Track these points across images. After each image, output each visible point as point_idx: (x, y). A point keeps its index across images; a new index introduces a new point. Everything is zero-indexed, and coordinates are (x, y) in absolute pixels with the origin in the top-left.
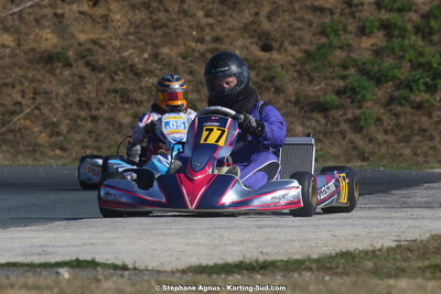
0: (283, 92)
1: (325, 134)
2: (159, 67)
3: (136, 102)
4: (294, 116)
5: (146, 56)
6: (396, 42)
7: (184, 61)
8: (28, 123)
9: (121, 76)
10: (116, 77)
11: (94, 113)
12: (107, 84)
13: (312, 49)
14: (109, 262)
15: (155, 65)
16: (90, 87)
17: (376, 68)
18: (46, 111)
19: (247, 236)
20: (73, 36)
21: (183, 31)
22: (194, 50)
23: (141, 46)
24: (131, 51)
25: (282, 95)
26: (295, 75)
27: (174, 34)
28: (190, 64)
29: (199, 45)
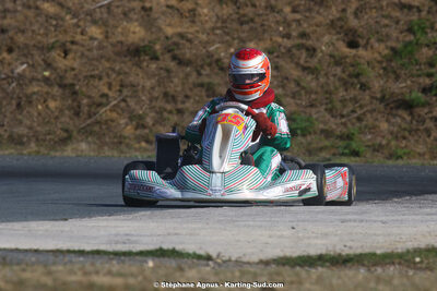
0: (369, 89)
1: (410, 132)
4: (379, 112)
5: (232, 50)
7: (271, 56)
8: (114, 115)
9: (206, 71)
10: (203, 72)
11: (180, 106)
12: (193, 78)
13: (399, 46)
16: (176, 80)
18: (132, 103)
19: (331, 229)
20: (160, 29)
21: (270, 26)
22: (280, 46)
23: (227, 41)
24: (217, 45)
25: (367, 92)
26: (381, 72)
27: (260, 29)
28: (276, 60)
29: (285, 40)
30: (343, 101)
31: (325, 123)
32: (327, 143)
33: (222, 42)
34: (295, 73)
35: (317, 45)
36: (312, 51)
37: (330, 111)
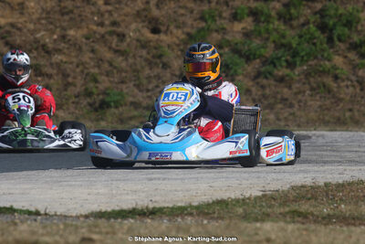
0: (170, 67)
2: (66, 46)
3: (47, 75)
5: (55, 37)
6: (263, 26)
7: (88, 42)
9: (34, 54)
13: (193, 31)
14: (25, 209)
15: (63, 45)
17: (246, 48)
19: (139, 187)
21: (86, 16)
22: (95, 32)
23: (51, 29)
24: (43, 33)
25: (168, 70)
26: (179, 53)
27: (78, 19)
28: (92, 44)
29: (100, 28)
30: (149, 78)
31: (134, 96)
32: (136, 113)
33: (46, 30)
34: (108, 55)
35: (126, 31)
36: (122, 37)
37: (138, 86)
